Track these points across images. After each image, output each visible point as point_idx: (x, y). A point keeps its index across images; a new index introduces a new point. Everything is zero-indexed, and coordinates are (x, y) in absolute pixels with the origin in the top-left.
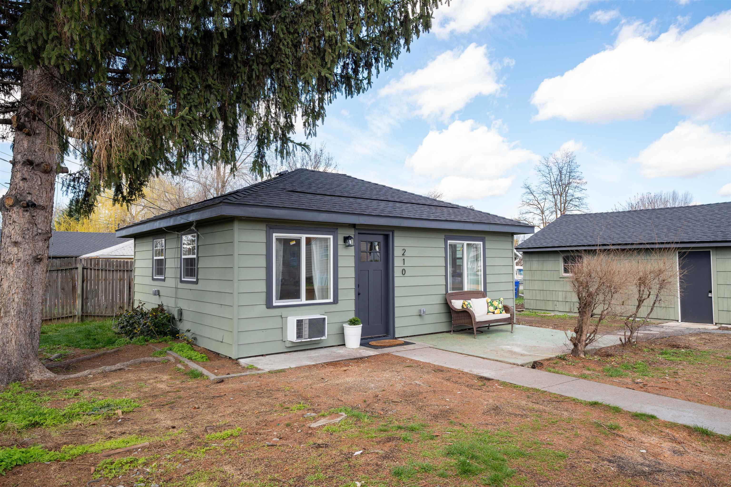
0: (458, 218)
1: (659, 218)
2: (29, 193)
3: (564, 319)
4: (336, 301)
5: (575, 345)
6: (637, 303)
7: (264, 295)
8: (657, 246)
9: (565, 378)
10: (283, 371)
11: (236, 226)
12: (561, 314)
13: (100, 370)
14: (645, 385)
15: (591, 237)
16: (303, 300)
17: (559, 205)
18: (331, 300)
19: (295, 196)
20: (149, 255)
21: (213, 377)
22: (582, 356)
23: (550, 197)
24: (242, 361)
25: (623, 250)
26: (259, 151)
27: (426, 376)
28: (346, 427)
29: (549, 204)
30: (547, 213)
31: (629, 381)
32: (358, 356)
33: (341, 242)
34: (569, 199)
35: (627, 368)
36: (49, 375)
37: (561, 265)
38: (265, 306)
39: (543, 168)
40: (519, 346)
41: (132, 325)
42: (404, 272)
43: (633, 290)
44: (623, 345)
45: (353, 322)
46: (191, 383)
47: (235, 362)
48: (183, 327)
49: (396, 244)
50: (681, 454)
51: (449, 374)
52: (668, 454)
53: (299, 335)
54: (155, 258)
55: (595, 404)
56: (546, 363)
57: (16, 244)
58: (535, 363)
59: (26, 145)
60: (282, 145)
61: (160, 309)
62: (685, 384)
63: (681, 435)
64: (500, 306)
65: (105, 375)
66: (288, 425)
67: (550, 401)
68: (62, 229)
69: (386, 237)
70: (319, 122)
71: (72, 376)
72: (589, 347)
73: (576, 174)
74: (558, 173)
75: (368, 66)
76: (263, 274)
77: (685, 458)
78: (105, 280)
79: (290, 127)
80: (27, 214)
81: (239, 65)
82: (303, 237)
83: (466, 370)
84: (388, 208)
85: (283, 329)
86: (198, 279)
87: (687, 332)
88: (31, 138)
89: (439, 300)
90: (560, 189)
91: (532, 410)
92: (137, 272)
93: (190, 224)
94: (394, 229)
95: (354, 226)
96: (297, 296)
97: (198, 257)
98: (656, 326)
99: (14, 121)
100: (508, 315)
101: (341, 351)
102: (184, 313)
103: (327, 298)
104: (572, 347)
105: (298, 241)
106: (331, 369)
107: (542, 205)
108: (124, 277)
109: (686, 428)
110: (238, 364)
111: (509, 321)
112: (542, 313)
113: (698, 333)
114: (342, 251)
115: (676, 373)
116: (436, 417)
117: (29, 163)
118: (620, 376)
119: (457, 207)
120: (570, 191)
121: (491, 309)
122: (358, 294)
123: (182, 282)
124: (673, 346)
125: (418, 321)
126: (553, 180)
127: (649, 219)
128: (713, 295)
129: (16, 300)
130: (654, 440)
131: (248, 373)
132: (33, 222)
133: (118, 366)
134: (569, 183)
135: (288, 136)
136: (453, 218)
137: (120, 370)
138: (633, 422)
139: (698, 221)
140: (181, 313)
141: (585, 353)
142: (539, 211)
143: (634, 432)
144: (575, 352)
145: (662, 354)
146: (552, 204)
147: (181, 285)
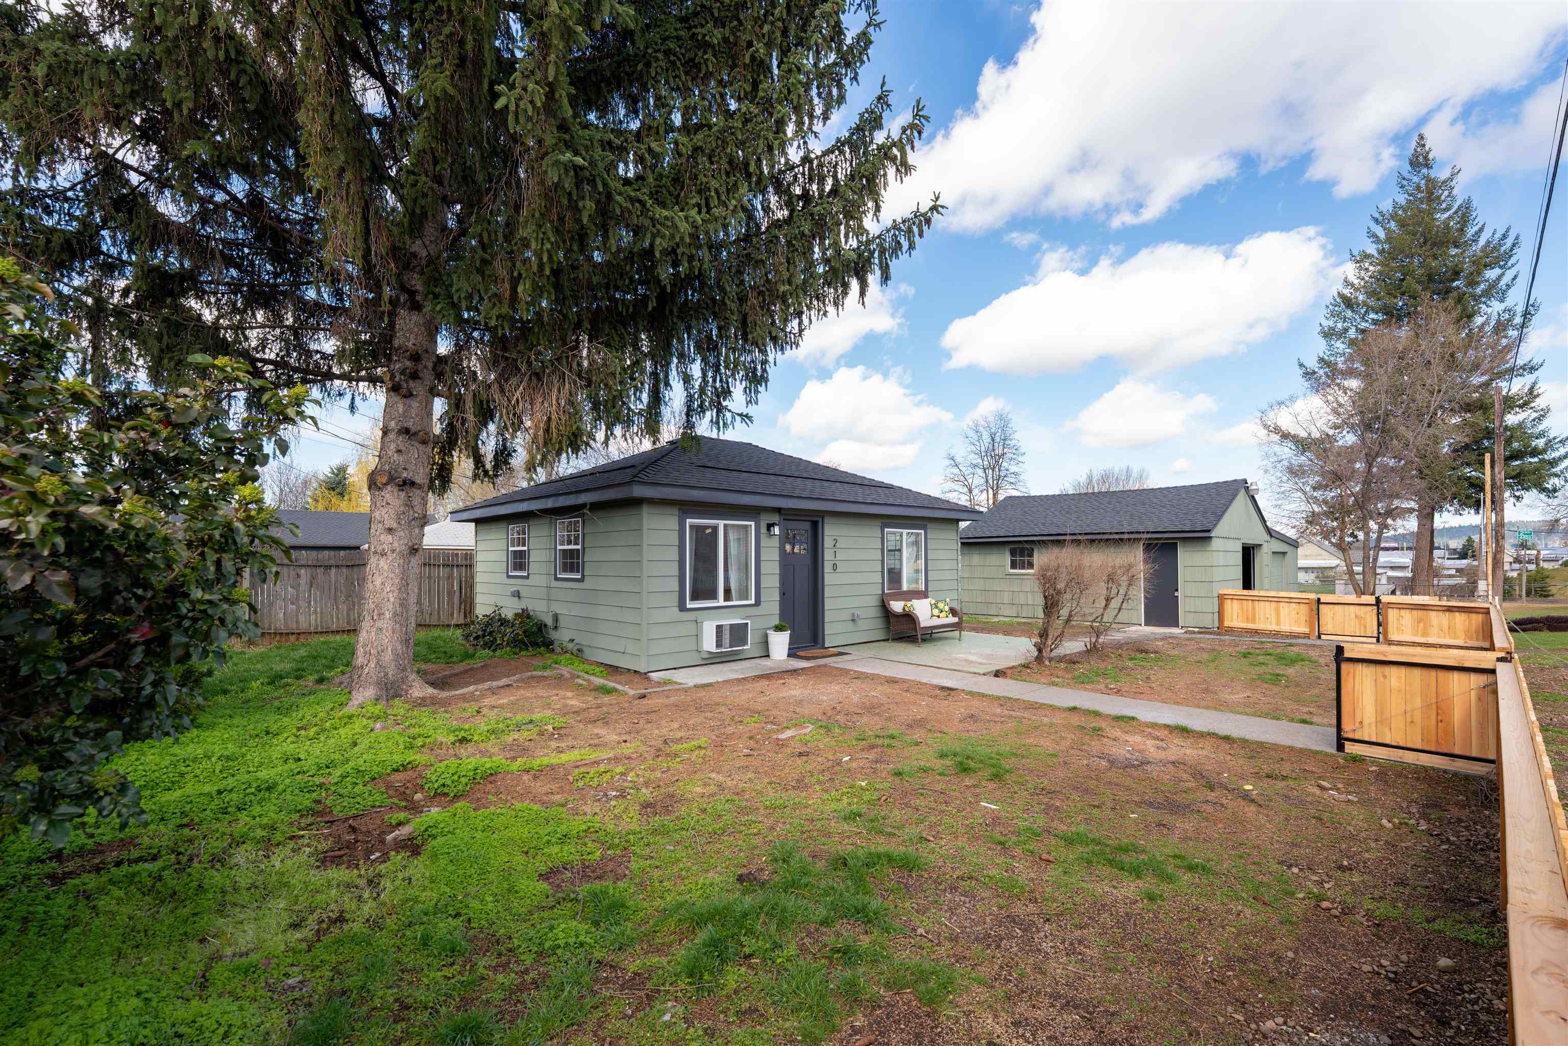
0: (898, 502)
1: (1119, 502)
2: (405, 469)
3: (1011, 625)
4: (758, 603)
5: (1040, 651)
6: (1104, 603)
7: (676, 595)
8: (1126, 536)
9: (1036, 686)
10: (710, 685)
11: (646, 510)
12: (1007, 619)
13: (487, 685)
14: (1119, 691)
15: (1044, 524)
16: (721, 602)
17: (991, 482)
18: (753, 602)
19: (709, 473)
20: (502, 544)
21: (632, 692)
22: (1047, 663)
23: (980, 472)
24: (653, 676)
25: (1093, 541)
26: (688, 421)
27: (880, 688)
28: (819, 737)
29: (978, 480)
30: (975, 492)
31: (1102, 687)
32: (790, 668)
33: (764, 530)
34: (1002, 474)
35: (1098, 675)
36: (430, 691)
37: (1008, 558)
38: (677, 609)
39: (972, 434)
40: (974, 654)
41: (491, 633)
42: (835, 567)
43: (1101, 589)
44: (1088, 651)
45: (779, 628)
46: (606, 699)
47: (645, 676)
48: (562, 636)
49: (826, 532)
50: (1165, 749)
51: (906, 685)
52: (1152, 750)
53: (719, 644)
54: (511, 549)
55: (1074, 709)
56: (1009, 672)
57: (390, 530)
58: (997, 671)
59: (401, 410)
60: (718, 416)
61: (524, 615)
62: (1159, 688)
63: (1163, 733)
64: (947, 608)
65: (493, 692)
66: (751, 738)
67: (1026, 708)
68: (320, 507)
69: (815, 525)
70: (761, 389)
71: (457, 692)
72: (1053, 654)
73: (1013, 443)
74: (989, 440)
75: (799, 314)
76: (674, 569)
77: (1169, 752)
78: (429, 577)
79: (727, 393)
80: (403, 495)
81: (675, 320)
82: (721, 524)
83: (924, 681)
84: (817, 489)
85: (698, 637)
86: (583, 576)
87: (1152, 637)
88: (408, 401)
89: (874, 601)
90: (993, 462)
91: (1010, 717)
92: (479, 568)
93: (583, 506)
94: (823, 514)
95: (779, 510)
96: (713, 595)
97: (584, 548)
98: (1118, 631)
99: (387, 378)
100: (956, 620)
101: (765, 662)
102: (561, 618)
103: (747, 599)
104: (1036, 654)
105: (715, 529)
106: (765, 683)
107: (970, 481)
108: (452, 574)
109: (1166, 726)
110: (648, 678)
111: (958, 626)
112: (983, 619)
113: (1165, 638)
114: (764, 542)
115: (1148, 678)
116: (910, 726)
117: (406, 431)
118: (1093, 682)
119: (889, 487)
120: (1004, 464)
121: (936, 612)
122: (783, 594)
123: (557, 579)
124: (1142, 651)
125: (850, 626)
126: (983, 449)
127: (1109, 503)
128: (1179, 594)
129: (392, 599)
130: (1137, 738)
131: (669, 687)
132: (409, 505)
133: (504, 681)
134: (1003, 454)
135: (724, 404)
136: (891, 501)
137: (508, 686)
138: (1115, 724)
139: (1164, 507)
140: (556, 618)
141: (1050, 660)
142: (965, 490)
143: (1117, 733)
144: (1039, 659)
145: (1131, 659)
146: (983, 481)
147: (555, 584)
